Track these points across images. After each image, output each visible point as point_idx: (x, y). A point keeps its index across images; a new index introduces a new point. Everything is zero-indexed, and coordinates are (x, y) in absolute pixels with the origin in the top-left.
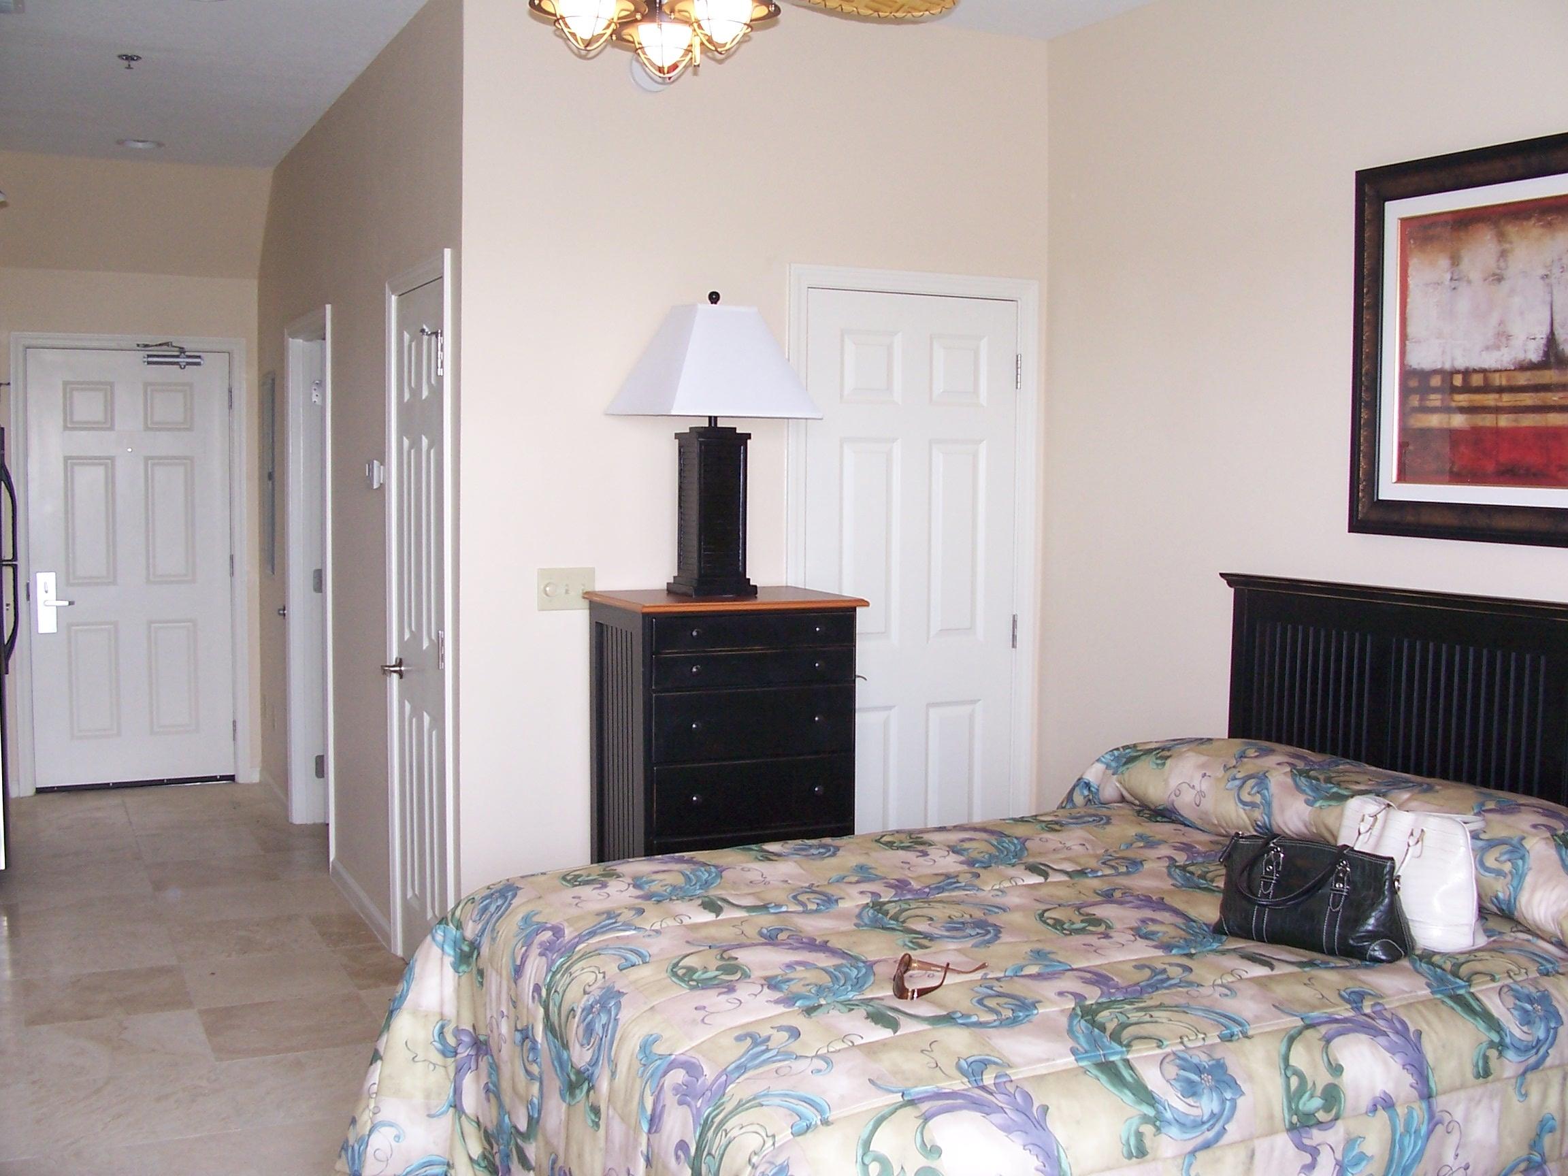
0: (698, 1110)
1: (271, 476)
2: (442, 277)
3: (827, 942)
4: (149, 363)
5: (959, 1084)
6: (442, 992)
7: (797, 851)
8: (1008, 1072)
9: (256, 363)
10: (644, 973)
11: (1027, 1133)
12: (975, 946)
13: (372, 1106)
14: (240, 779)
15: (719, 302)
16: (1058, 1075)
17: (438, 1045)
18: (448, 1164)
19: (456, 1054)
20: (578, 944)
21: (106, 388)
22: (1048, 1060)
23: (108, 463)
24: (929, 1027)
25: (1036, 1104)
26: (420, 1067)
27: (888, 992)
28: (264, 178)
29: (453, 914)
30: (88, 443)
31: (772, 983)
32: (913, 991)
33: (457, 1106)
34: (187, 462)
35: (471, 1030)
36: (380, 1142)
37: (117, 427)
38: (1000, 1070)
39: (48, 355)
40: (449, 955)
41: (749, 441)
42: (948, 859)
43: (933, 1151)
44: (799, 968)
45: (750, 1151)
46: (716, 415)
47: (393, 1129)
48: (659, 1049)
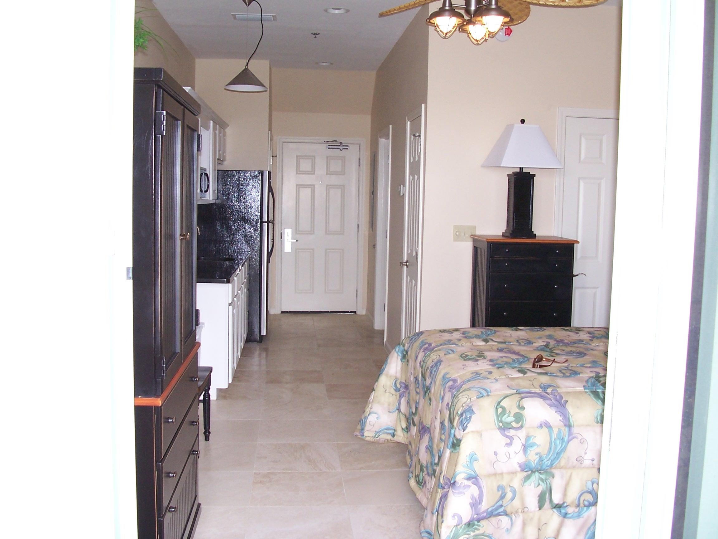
0: (453, 392)
1: (373, 193)
2: (421, 115)
3: (519, 352)
4: (329, 148)
5: (538, 390)
6: (397, 369)
7: (529, 329)
8: (557, 389)
9: (369, 149)
10: (452, 356)
11: (557, 408)
12: (573, 358)
13: (370, 406)
14: (358, 313)
15: (524, 123)
16: (576, 392)
17: (394, 387)
18: (395, 430)
19: (400, 390)
20: (435, 348)
21: (313, 159)
22: (573, 388)
23: (312, 187)
24: (537, 375)
25: (564, 399)
26: (387, 394)
27: (531, 366)
28: (373, 75)
29: (402, 342)
30: (307, 179)
31: (491, 360)
32: (537, 365)
33: (399, 409)
34: (342, 188)
35: (405, 382)
36: (372, 419)
37: (316, 173)
38: (554, 388)
39: (291, 145)
40: (400, 356)
41: (535, 177)
42: (585, 335)
43: (523, 408)
44: (504, 358)
45: (463, 402)
46: (522, 167)
47: (377, 415)
48: (448, 376)
